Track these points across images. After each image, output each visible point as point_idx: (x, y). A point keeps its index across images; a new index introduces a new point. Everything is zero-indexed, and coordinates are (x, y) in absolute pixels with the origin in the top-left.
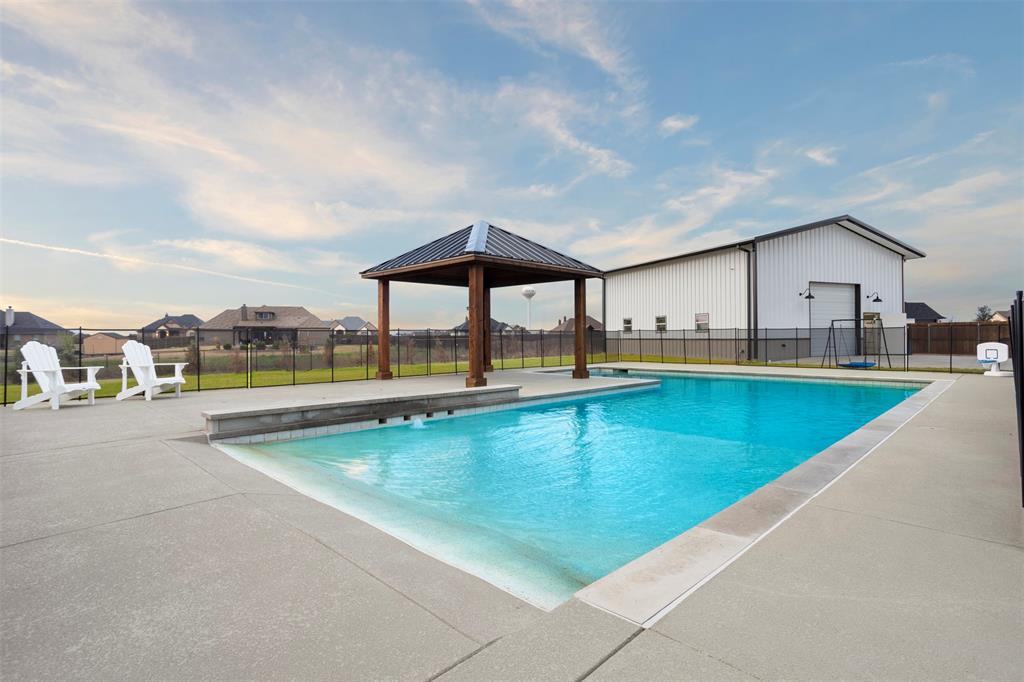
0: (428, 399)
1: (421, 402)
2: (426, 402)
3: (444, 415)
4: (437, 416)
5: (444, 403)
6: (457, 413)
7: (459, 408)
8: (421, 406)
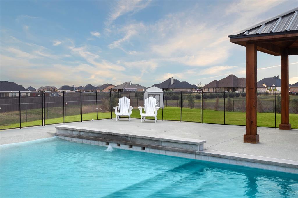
0: (130, 138)
1: (127, 138)
2: (129, 139)
3: (139, 149)
4: (135, 149)
5: (139, 142)
6: (147, 150)
7: (148, 147)
8: (127, 141)
